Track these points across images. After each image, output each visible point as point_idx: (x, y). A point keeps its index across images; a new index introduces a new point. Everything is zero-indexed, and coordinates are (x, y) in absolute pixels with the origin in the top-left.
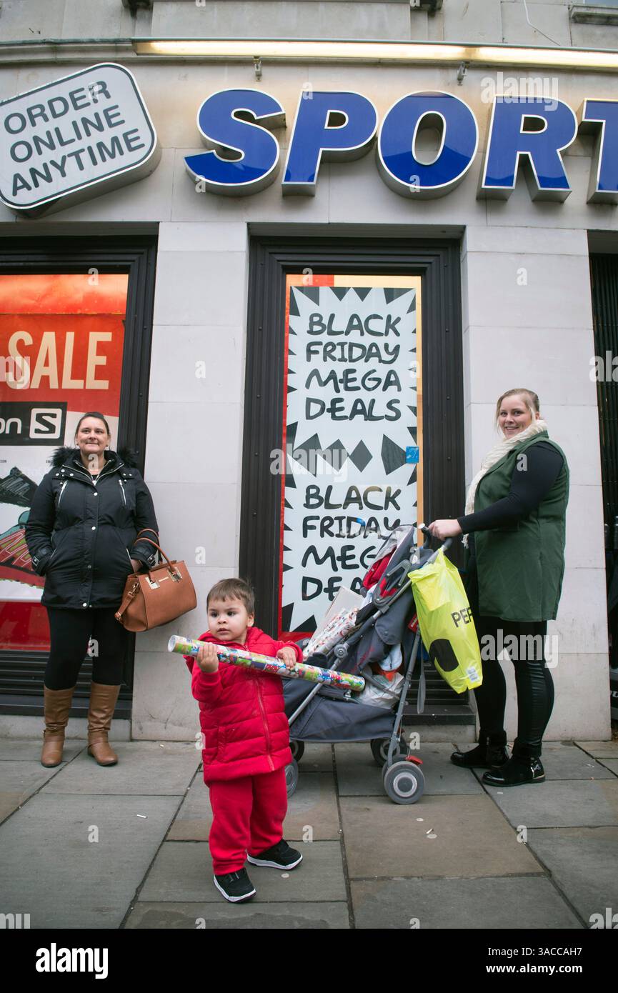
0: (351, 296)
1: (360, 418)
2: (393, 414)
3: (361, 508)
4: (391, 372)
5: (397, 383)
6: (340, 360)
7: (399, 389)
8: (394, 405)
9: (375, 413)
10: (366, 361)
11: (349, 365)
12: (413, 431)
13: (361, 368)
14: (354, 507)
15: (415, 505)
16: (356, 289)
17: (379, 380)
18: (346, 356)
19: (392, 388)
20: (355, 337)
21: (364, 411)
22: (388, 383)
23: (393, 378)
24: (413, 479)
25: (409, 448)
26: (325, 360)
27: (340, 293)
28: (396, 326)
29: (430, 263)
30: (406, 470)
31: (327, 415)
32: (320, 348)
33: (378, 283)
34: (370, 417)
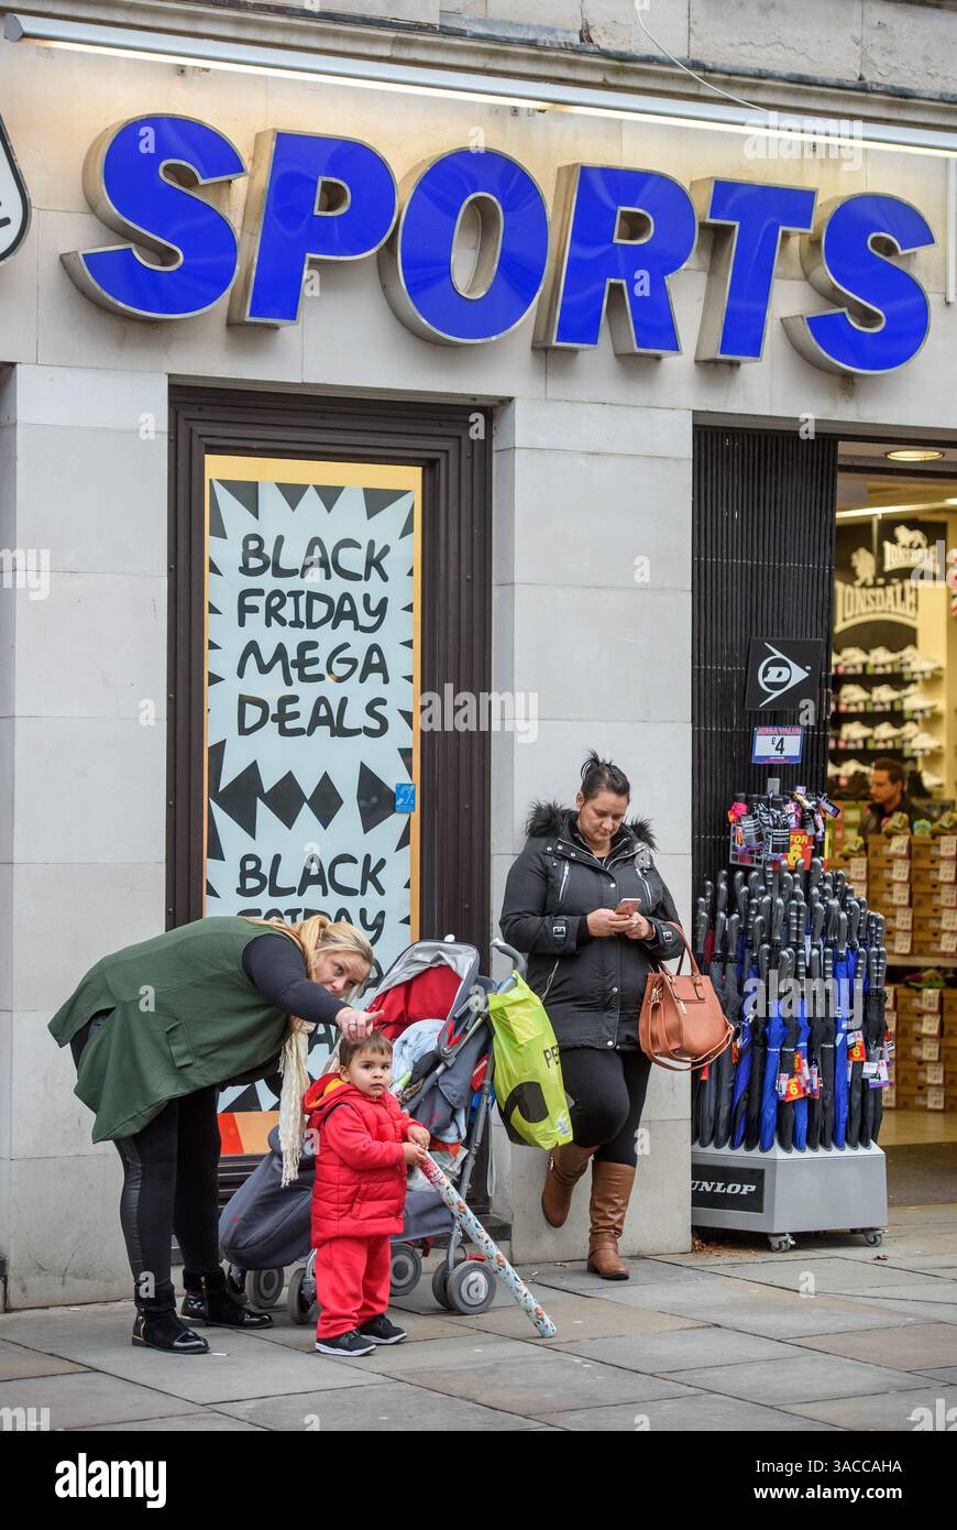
0: (311, 499)
1: (323, 731)
2: (375, 725)
3: (325, 893)
4: (374, 648)
5: (382, 668)
6: (292, 624)
7: (386, 680)
8: (378, 709)
9: (348, 723)
10: (335, 626)
11: (306, 634)
12: (406, 754)
13: (327, 638)
14: (314, 890)
15: (408, 886)
16: (318, 489)
17: (353, 662)
18: (303, 618)
19: (375, 677)
20: (315, 580)
21: (330, 720)
22: (369, 669)
23: (375, 659)
24: (404, 841)
25: (400, 786)
26: (268, 624)
27: (293, 493)
28: (382, 562)
29: (447, 451)
30: (394, 824)
31: (272, 727)
32: (260, 602)
33: (356, 477)
34: (340, 731)
